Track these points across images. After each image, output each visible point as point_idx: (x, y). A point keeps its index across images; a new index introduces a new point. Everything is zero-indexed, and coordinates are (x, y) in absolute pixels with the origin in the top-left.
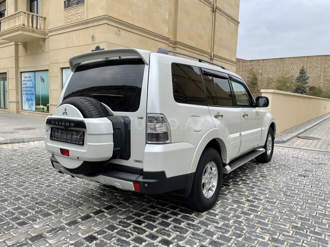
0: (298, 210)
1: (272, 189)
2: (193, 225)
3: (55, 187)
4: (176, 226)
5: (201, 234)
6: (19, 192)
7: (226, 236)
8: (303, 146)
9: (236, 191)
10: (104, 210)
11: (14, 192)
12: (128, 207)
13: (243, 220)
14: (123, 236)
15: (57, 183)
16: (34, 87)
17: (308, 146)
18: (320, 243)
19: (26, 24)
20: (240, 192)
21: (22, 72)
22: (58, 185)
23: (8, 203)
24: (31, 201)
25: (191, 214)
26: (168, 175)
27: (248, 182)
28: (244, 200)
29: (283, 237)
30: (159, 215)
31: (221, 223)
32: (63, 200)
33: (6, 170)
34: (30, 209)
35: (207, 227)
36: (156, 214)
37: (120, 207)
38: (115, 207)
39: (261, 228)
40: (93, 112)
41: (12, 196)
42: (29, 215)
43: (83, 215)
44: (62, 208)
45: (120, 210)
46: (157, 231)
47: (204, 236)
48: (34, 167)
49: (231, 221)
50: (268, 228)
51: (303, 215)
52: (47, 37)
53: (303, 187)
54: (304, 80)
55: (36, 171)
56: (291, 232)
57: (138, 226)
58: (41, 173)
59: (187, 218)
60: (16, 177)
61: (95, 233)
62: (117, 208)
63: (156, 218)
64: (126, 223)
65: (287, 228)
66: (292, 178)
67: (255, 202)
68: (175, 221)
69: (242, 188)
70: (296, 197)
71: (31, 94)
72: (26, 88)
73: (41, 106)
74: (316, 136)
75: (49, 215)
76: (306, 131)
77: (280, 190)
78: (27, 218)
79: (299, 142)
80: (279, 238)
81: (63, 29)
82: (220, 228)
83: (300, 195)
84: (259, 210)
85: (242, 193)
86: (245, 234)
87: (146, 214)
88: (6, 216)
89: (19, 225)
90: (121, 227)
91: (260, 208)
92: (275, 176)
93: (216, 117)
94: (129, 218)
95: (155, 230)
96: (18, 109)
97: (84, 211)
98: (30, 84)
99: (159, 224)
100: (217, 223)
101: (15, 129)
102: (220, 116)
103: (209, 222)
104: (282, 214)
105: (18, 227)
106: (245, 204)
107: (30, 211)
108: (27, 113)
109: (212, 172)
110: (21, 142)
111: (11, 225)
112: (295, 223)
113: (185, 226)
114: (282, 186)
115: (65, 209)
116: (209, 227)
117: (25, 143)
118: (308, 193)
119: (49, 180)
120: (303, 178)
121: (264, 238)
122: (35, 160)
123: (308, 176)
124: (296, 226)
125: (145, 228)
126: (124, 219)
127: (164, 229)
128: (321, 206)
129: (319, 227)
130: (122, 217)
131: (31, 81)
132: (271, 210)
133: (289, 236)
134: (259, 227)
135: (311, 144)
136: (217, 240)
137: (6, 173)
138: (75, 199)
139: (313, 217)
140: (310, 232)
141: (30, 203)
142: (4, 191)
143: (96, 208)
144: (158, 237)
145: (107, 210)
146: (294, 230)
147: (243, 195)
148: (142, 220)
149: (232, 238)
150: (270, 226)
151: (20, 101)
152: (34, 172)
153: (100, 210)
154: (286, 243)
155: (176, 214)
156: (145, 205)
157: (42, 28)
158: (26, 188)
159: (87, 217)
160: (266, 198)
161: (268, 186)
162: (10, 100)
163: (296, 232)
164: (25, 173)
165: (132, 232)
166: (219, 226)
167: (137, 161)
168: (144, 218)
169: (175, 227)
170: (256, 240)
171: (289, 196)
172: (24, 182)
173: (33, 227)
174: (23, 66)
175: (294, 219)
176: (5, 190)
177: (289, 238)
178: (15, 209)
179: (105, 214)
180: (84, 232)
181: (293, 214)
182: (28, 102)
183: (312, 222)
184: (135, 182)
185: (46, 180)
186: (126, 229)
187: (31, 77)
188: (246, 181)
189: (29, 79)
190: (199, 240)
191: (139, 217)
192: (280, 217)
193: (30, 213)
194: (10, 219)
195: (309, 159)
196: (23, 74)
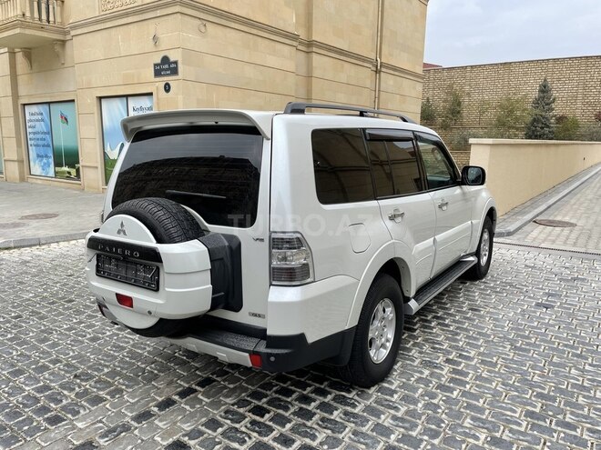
0: (536, 378)
1: (489, 336)
2: (355, 415)
3: (106, 340)
4: (324, 418)
5: (369, 432)
6: (43, 353)
7: (411, 436)
8: (543, 242)
9: (426, 340)
10: (197, 388)
11: (34, 354)
12: (239, 380)
13: (441, 402)
14: (234, 441)
15: (108, 333)
16: (50, 132)
17: (554, 242)
18: (574, 445)
19: (28, 14)
20: (434, 343)
21: (24, 105)
22: (111, 337)
23: (26, 378)
24: (66, 372)
25: (349, 392)
26: (311, 339)
27: (447, 322)
28: (441, 360)
29: (511, 435)
30: (294, 396)
31: (403, 409)
32: (122, 368)
33: (14, 307)
34: (65, 389)
35: (379, 418)
36: (289, 393)
37: (224, 381)
38: (215, 381)
39: (473, 419)
40: (173, 230)
41: (31, 363)
42: (64, 402)
43: (160, 399)
44: (123, 385)
45: (225, 387)
46: (292, 429)
47: (373, 438)
48: (63, 298)
49: (420, 405)
50: (484, 417)
51: (544, 389)
52: (68, 37)
53: (543, 331)
54: (547, 104)
55: (68, 308)
56: (525, 424)
57: (258, 418)
58: (78, 312)
59: (343, 401)
60: (33, 321)
61: (184, 436)
62: (219, 382)
63: (290, 403)
64: (237, 413)
65: (517, 415)
66: (524, 311)
67: (461, 363)
68: (324, 407)
69: (438, 335)
70: (532, 351)
71: (44, 146)
72: (34, 133)
73: (66, 169)
74: (567, 219)
75: (101, 400)
76: (549, 207)
77: (505, 337)
78: (64, 408)
79: (537, 233)
80: (504, 437)
81: (97, 22)
82: (402, 420)
83: (539, 346)
84: (468, 379)
85: (437, 346)
86: (444, 430)
87: (271, 394)
88: (25, 406)
89: (49, 424)
90: (229, 422)
91: (470, 376)
92: (494, 308)
93: (392, 218)
94: (242, 403)
95: (288, 426)
96: (21, 173)
97: (161, 391)
98: (41, 127)
99: (295, 413)
100: (396, 409)
101: (22, 218)
102: (399, 215)
103: (382, 408)
104: (508, 388)
105: (49, 426)
106: (442, 369)
107: (65, 392)
108: (39, 182)
109: (386, 316)
110: (35, 245)
111: (35, 424)
112: (531, 405)
113: (341, 418)
114: (506, 329)
115: (127, 386)
116: (383, 417)
117: (43, 247)
118: (554, 343)
119: (94, 326)
120: (545, 310)
121: (477, 438)
122: (65, 285)
123: (553, 307)
124: (533, 412)
125: (271, 424)
126: (233, 405)
127: (305, 425)
128: (577, 369)
129: (572, 413)
130: (229, 400)
131: (43, 120)
132: (489, 380)
133: (521, 433)
134: (468, 414)
135: (558, 236)
136: (396, 444)
137: (15, 312)
138: (143, 366)
139: (562, 391)
140: (557, 424)
141: (64, 377)
142: (14, 353)
143: (182, 383)
144: (294, 441)
145: (203, 387)
146: (529, 419)
147: (440, 349)
148: (265, 406)
149: (422, 440)
150: (487, 412)
151: (25, 158)
152: (65, 309)
153: (189, 388)
154: (515, 446)
155: (323, 393)
156: (267, 375)
157: (58, 20)
158: (54, 345)
159: (168, 403)
160: (480, 354)
161: (483, 328)
162: (6, 158)
163: (533, 424)
164: (48, 312)
165: (249, 432)
166: (399, 414)
167: (255, 315)
168: (268, 403)
169: (323, 420)
170: (463, 441)
171: (520, 349)
172: (49, 332)
173: (74, 427)
174: (26, 93)
175: (528, 397)
176: (17, 350)
177: (521, 438)
178: (40, 390)
179: (200, 396)
180: (166, 435)
181: (526, 388)
182: (41, 161)
183: (560, 402)
184: (253, 354)
185: (88, 327)
186: (237, 426)
187: (42, 114)
188: (444, 319)
189: (40, 117)
190: (366, 444)
191: (260, 400)
192: (504, 394)
193: (66, 397)
194: (32, 411)
195: (556, 270)
196: (26, 107)
